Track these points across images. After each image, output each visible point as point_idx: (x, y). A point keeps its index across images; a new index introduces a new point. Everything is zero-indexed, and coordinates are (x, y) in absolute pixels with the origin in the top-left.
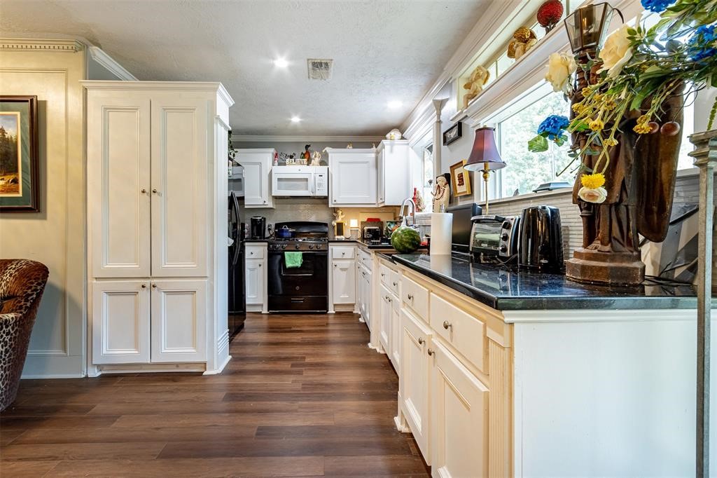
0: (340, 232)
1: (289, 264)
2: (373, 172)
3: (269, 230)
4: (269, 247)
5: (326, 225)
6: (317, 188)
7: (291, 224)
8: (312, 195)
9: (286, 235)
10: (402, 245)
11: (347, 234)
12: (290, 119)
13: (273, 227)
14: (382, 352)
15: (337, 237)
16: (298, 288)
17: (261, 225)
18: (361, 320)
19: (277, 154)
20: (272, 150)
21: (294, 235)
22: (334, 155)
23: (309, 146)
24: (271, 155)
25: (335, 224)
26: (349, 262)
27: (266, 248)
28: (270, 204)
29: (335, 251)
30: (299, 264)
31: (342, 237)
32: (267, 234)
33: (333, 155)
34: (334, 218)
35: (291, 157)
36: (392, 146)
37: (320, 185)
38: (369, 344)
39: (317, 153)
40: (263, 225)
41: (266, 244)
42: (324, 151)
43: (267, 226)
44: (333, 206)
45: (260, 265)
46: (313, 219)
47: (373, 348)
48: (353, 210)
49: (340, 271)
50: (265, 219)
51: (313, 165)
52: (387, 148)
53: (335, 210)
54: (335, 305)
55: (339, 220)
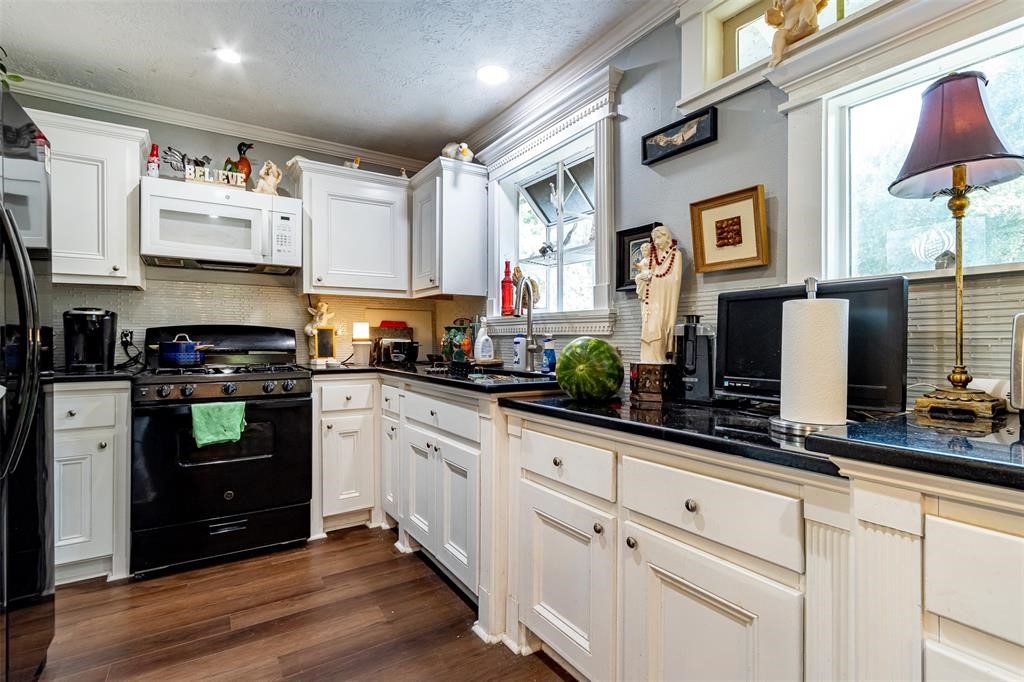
0: (326, 350)
1: (204, 436)
2: (403, 225)
3: (125, 345)
4: (134, 392)
5: (290, 333)
6: (276, 247)
7: (199, 332)
8: (260, 261)
9: (184, 358)
10: (598, 381)
11: (342, 353)
12: (209, 53)
13: (139, 336)
14: (526, 650)
15: (321, 363)
16: (230, 494)
17: (100, 332)
18: (403, 547)
19: (154, 148)
20: (142, 133)
21: (207, 356)
22: (316, 177)
23: (250, 146)
24: (136, 146)
25: (315, 332)
26: (359, 417)
27: (126, 396)
28: (133, 275)
29: (327, 394)
30: (235, 434)
31: (331, 360)
32: (119, 357)
33: (314, 175)
34: (311, 318)
35: (198, 163)
36: (456, 173)
37: (283, 240)
38: (478, 629)
39: (274, 167)
40: (108, 331)
41: (127, 384)
42: (289, 163)
43: (118, 335)
44: (313, 291)
45: (102, 447)
46: (255, 320)
47: (495, 640)
48: (355, 302)
49: (340, 438)
50: (113, 316)
51: (263, 191)
52: (447, 175)
53: (312, 301)
54: (326, 519)
55: (323, 324)
